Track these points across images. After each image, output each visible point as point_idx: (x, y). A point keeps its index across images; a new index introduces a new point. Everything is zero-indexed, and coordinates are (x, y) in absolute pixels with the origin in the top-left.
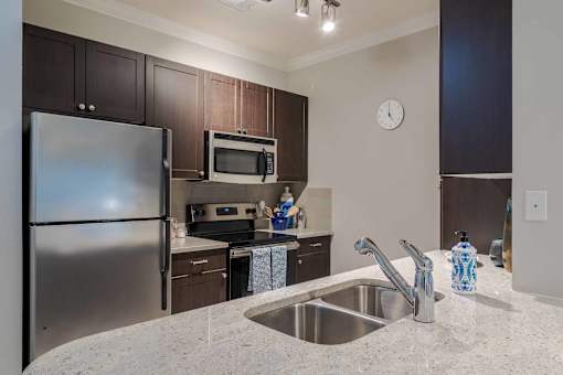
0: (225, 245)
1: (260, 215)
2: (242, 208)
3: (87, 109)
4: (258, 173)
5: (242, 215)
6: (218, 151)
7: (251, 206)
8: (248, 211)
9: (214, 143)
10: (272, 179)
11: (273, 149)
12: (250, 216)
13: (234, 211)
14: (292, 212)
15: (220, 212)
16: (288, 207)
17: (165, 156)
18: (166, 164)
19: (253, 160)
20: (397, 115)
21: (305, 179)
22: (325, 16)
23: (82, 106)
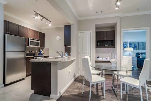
0: (33, 56)
1: (36, 53)
2: (33, 51)
3: (9, 33)
4: (37, 45)
5: (33, 53)
6: (30, 41)
7: (35, 51)
8: (34, 52)
9: (30, 40)
10: (39, 47)
11: (39, 42)
12: (34, 53)
13: (32, 52)
14: (42, 52)
15: (30, 52)
16: (41, 52)
17: (25, 42)
18: (26, 43)
19: (36, 43)
20: (59, 38)
21: (44, 47)
22: (49, 23)
23: (8, 33)
